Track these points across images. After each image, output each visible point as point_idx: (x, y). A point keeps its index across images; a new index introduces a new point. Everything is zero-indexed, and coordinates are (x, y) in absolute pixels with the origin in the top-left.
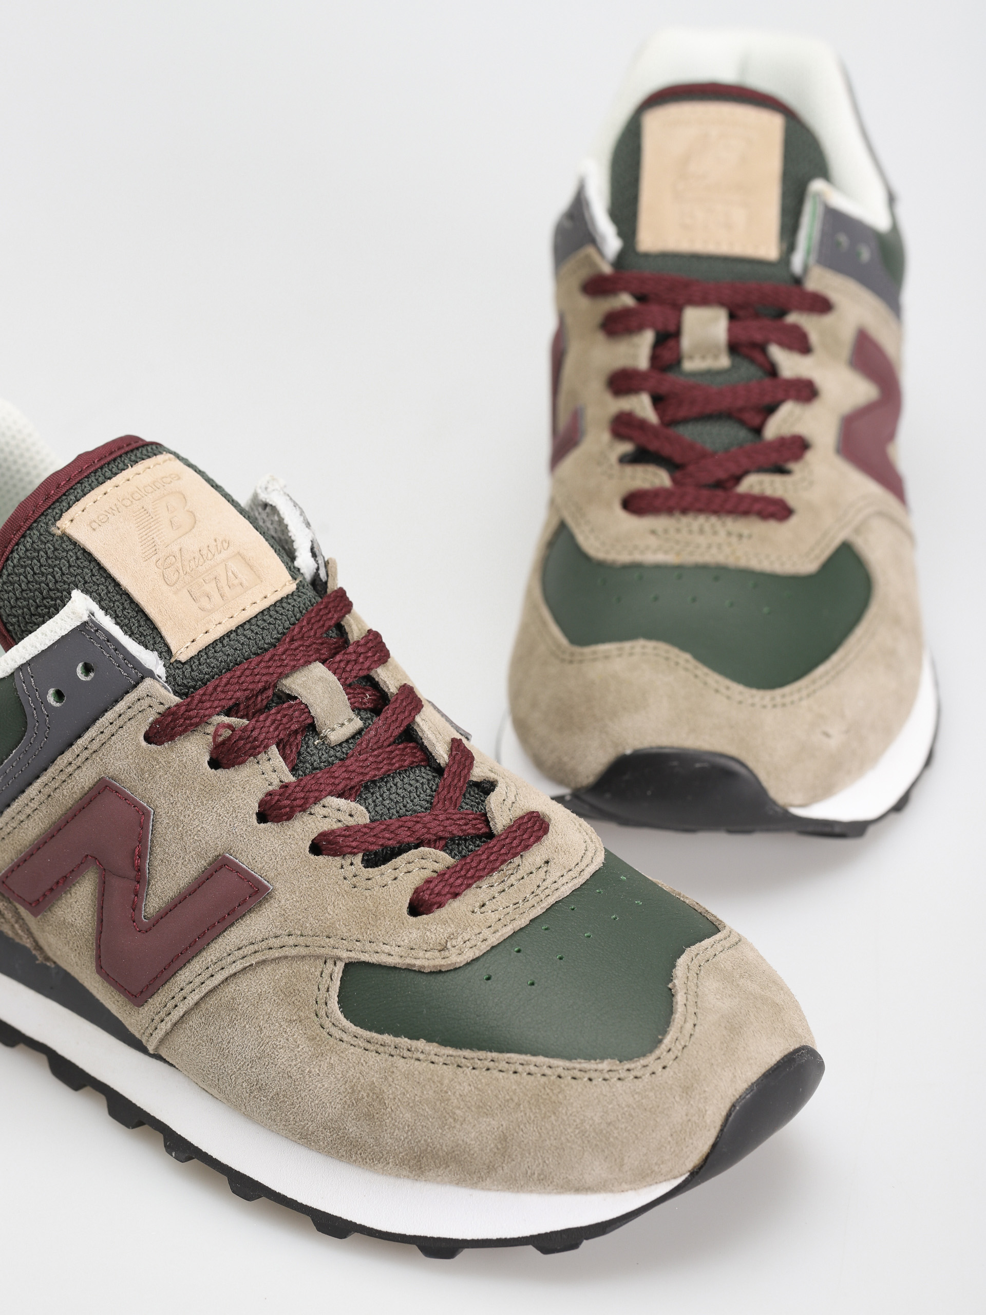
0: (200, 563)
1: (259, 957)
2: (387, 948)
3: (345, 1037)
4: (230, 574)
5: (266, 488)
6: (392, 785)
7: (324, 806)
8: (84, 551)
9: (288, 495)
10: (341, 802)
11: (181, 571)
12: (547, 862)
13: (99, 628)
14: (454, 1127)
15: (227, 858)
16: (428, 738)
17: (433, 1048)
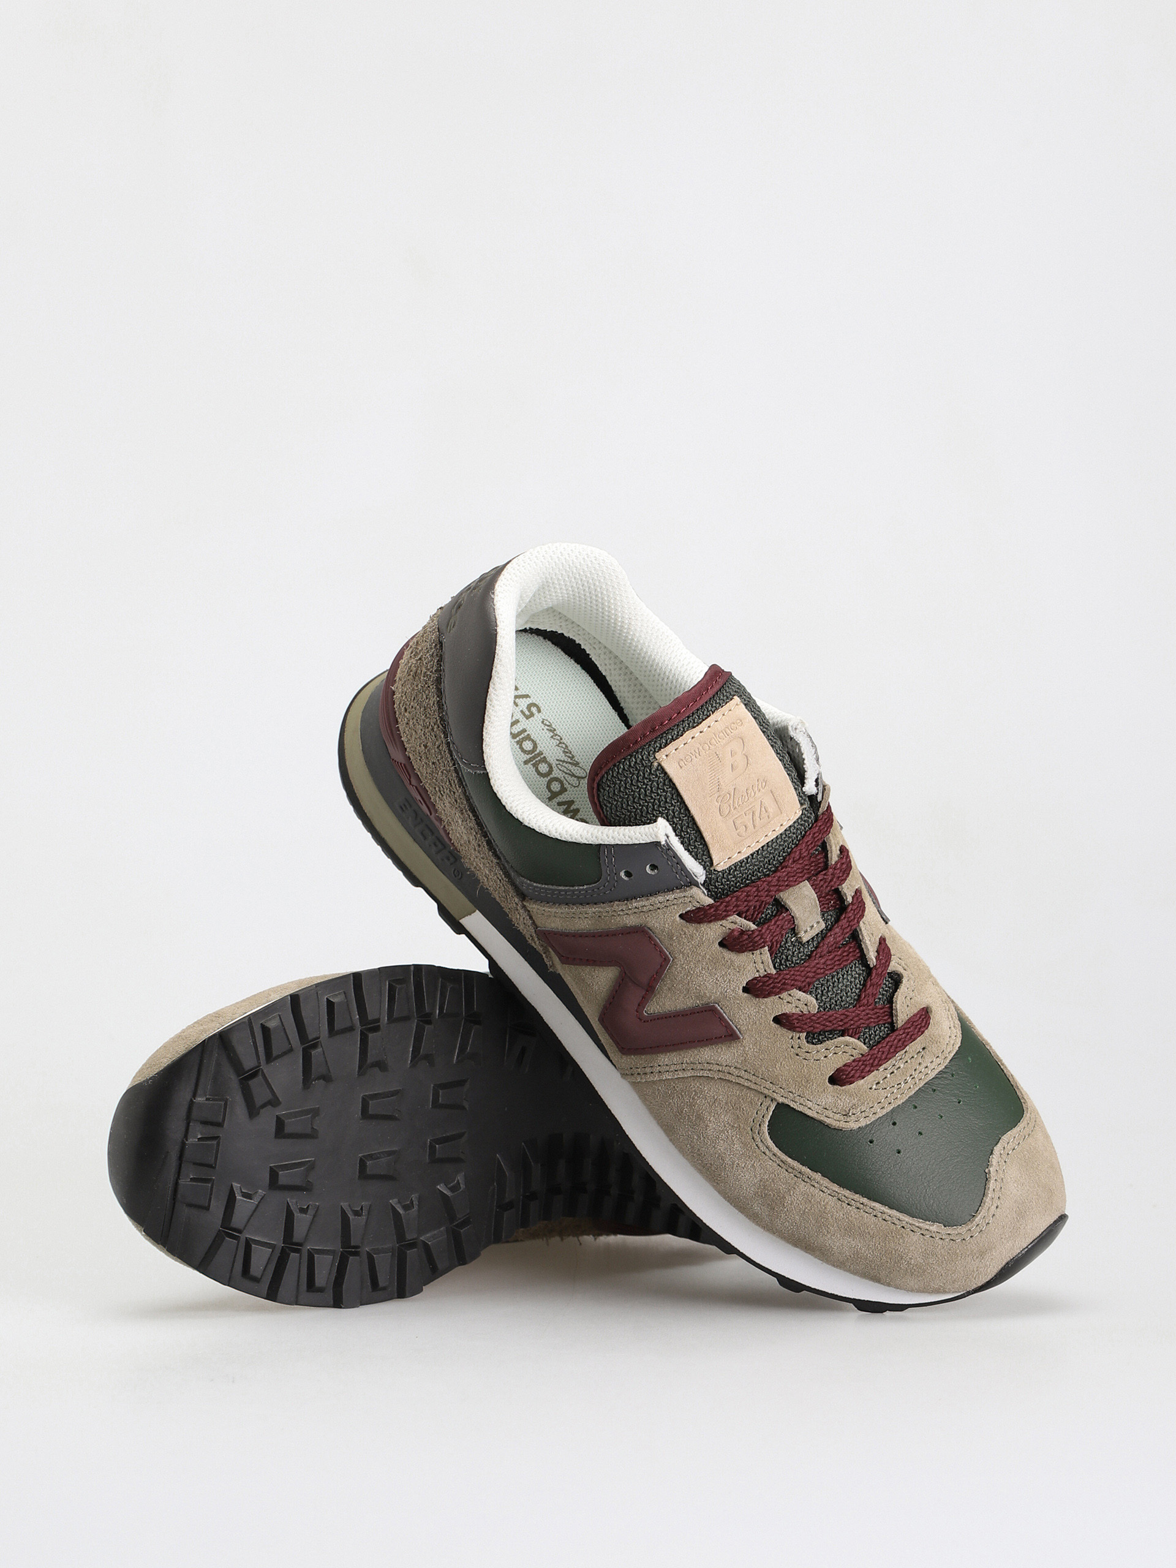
0: (746, 800)
1: (721, 1075)
2: (810, 1104)
3: (767, 1152)
4: (763, 809)
5: (796, 729)
6: (836, 980)
7: (790, 995)
8: (671, 780)
9: (810, 737)
10: (801, 994)
11: (732, 807)
12: (924, 1049)
13: (669, 848)
14: (827, 1236)
15: (716, 1008)
16: (865, 943)
17: (826, 1182)
